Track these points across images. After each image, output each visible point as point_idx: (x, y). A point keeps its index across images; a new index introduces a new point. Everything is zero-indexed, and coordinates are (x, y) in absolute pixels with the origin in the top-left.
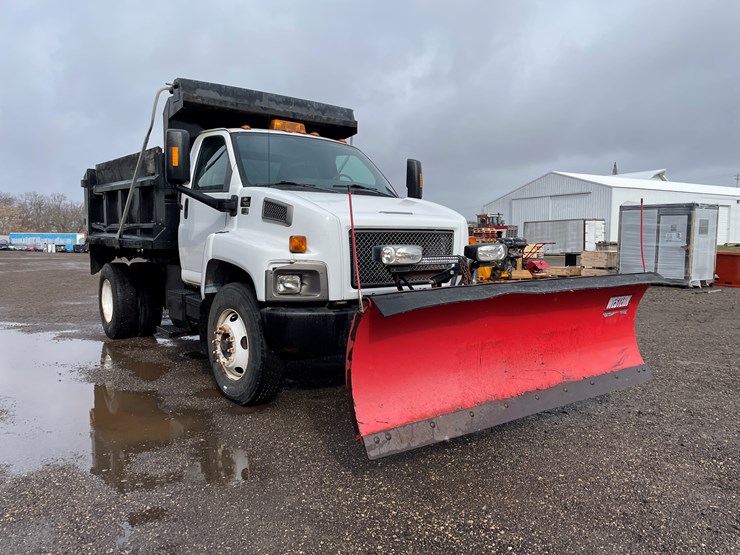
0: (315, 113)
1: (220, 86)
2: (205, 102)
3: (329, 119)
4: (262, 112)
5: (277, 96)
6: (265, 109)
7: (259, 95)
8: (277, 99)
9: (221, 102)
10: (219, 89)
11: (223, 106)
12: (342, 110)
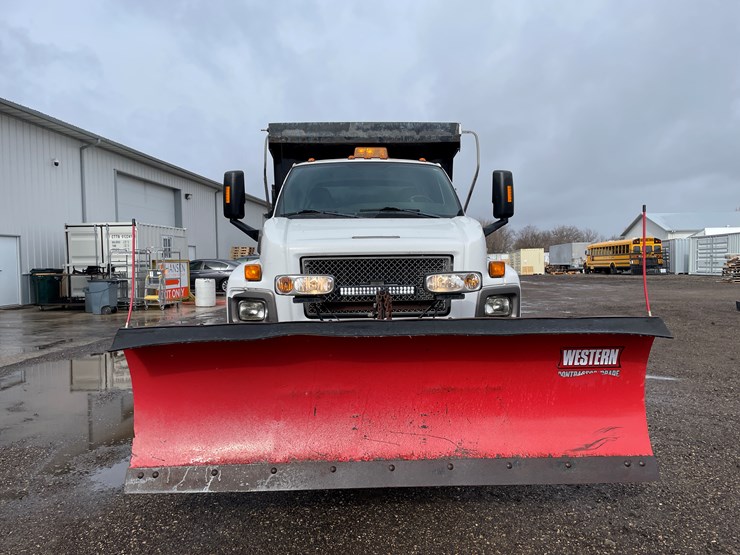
0: (408, 134)
1: (306, 124)
2: (289, 141)
3: (422, 138)
4: (346, 141)
5: (365, 124)
6: (349, 138)
7: (346, 126)
8: (365, 127)
9: (304, 139)
10: (305, 126)
11: (306, 142)
12: (443, 126)
